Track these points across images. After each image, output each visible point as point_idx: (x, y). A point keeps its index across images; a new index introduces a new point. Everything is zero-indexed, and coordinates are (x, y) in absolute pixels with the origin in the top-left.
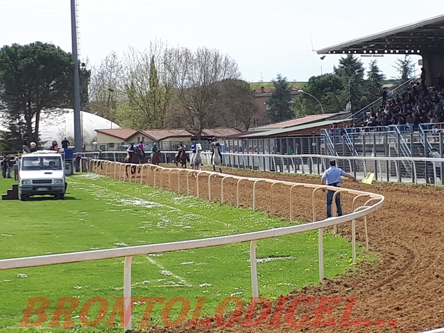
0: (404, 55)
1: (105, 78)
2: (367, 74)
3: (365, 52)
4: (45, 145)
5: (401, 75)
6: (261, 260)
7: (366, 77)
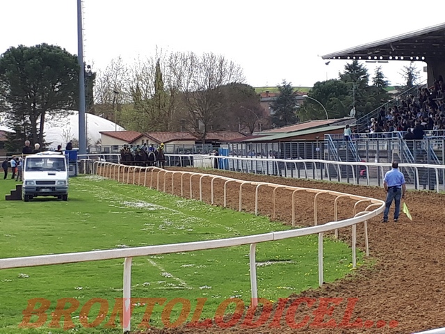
0: (410, 62)
1: (110, 80)
2: (372, 80)
3: (370, 58)
4: (50, 147)
5: (407, 81)
6: (261, 264)
7: (370, 83)
